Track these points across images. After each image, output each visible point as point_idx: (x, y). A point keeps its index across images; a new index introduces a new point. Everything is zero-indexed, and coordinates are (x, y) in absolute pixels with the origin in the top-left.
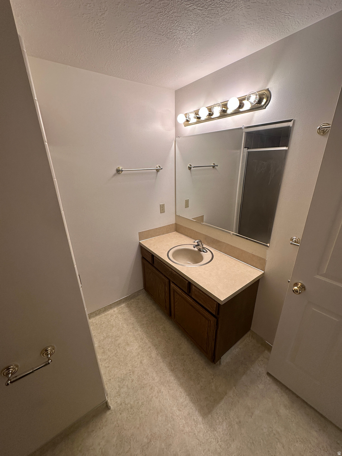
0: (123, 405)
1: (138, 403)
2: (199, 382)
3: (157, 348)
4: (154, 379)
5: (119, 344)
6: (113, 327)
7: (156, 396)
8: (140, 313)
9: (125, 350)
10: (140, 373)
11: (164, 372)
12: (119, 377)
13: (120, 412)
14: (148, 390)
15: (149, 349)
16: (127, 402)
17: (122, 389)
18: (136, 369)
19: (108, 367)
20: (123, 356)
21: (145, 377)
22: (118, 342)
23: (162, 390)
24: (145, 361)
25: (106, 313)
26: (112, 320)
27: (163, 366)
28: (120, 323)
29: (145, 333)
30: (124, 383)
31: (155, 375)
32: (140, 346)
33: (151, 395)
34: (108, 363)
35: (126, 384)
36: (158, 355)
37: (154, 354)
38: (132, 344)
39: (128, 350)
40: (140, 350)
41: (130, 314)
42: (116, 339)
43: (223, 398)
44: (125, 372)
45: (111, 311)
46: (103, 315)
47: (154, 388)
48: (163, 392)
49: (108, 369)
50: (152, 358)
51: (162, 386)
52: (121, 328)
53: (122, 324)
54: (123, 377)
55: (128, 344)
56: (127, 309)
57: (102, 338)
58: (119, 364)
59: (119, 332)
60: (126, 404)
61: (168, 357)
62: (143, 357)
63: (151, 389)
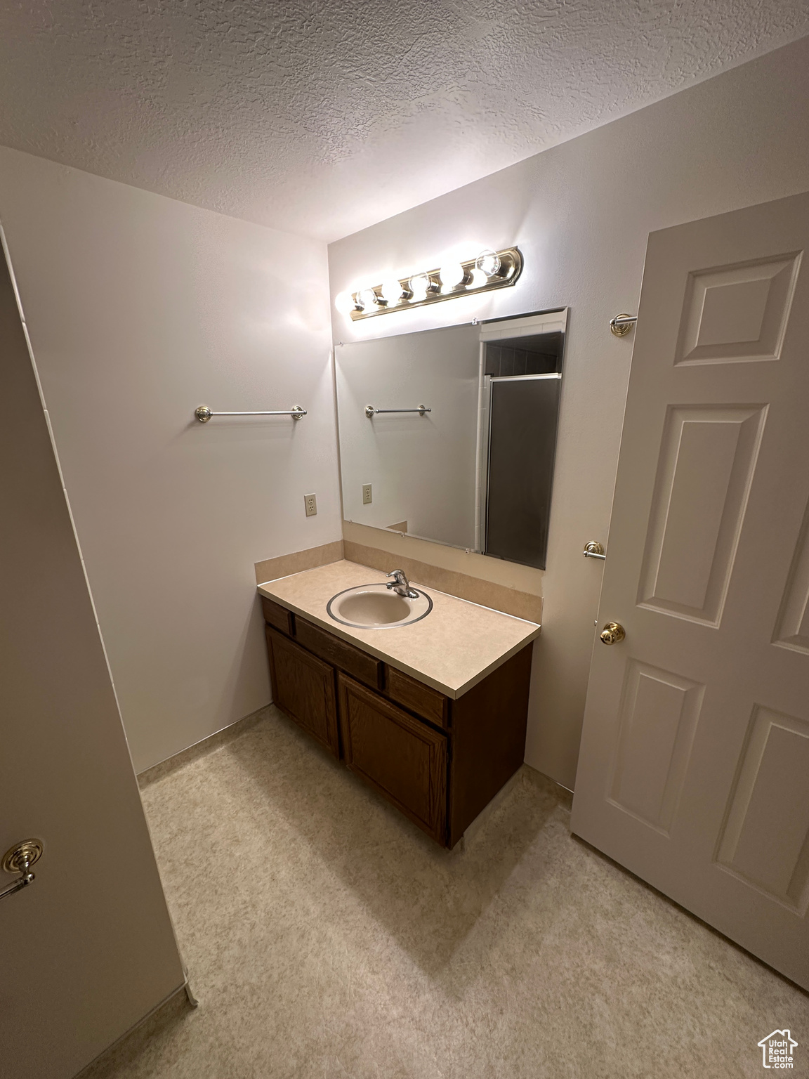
0: (232, 989)
1: (270, 977)
2: (417, 899)
3: (311, 839)
4: (307, 913)
5: (213, 845)
6: (196, 805)
7: (315, 951)
8: (265, 763)
9: (231, 855)
10: (271, 905)
11: (331, 890)
12: (216, 926)
13: (224, 1009)
14: (295, 941)
15: (293, 845)
16: (240, 982)
17: (226, 953)
18: (260, 896)
19: (187, 904)
20: (225, 872)
21: (284, 912)
22: (211, 839)
23: (329, 934)
24: (283, 873)
25: (175, 775)
26: (194, 789)
27: (329, 877)
28: (215, 794)
29: (279, 807)
30: (231, 935)
31: (309, 902)
32: (268, 841)
33: (303, 951)
34: (184, 896)
35: (237, 937)
36: (315, 853)
37: (305, 853)
38: (248, 839)
39: (237, 854)
40: (270, 849)
41: (240, 768)
42: (205, 832)
43: (472, 924)
44: (232, 910)
45: (190, 768)
46: (167, 779)
47: (310, 934)
48: (331, 939)
49: (186, 909)
50: (301, 864)
51: (328, 924)
52: (218, 803)
53: (219, 794)
54: (227, 923)
55: (237, 841)
56: (230, 757)
57: (168, 836)
58: (216, 892)
59: (213, 815)
60: (237, 987)
61: (341, 854)
62: (277, 865)
63: (303, 936)
